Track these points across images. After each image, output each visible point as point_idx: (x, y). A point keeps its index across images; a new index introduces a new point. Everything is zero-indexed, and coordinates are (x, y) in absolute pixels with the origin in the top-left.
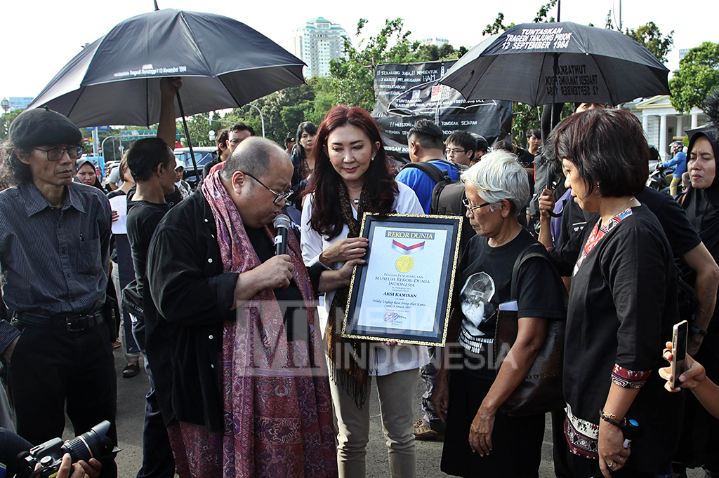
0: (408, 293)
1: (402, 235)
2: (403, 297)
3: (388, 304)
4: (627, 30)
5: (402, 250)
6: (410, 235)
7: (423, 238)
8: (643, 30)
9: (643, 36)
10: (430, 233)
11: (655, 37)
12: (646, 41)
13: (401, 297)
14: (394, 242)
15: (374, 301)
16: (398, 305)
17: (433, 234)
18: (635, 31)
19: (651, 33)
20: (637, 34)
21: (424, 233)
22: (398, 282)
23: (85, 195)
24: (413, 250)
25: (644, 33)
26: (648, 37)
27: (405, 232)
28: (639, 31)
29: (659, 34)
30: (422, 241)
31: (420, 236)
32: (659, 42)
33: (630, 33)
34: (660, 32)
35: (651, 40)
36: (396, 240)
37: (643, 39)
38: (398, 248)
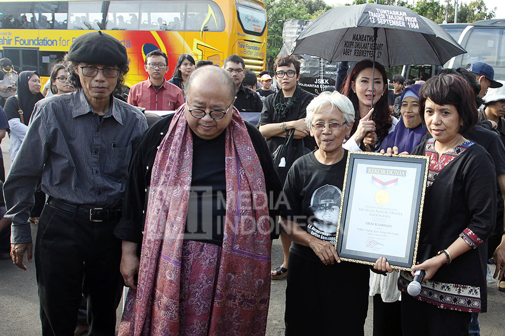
0: (385, 224)
1: (380, 172)
2: (381, 227)
3: (369, 232)
4: (462, 4)
5: (380, 185)
6: (386, 172)
7: (397, 175)
8: (474, 4)
9: (474, 9)
10: (402, 171)
11: (482, 10)
12: (475, 13)
13: (379, 227)
14: (374, 178)
15: (358, 229)
16: (378, 234)
17: (405, 172)
18: (468, 5)
19: (479, 8)
20: (469, 7)
21: (397, 170)
22: (377, 213)
23: (126, 111)
24: (389, 186)
25: (474, 7)
26: (477, 11)
27: (382, 169)
28: (471, 5)
29: (485, 9)
30: (396, 177)
31: (394, 173)
32: (485, 15)
33: (464, 5)
34: (487, 8)
35: (479, 12)
36: (375, 176)
37: (473, 11)
38: (377, 183)
